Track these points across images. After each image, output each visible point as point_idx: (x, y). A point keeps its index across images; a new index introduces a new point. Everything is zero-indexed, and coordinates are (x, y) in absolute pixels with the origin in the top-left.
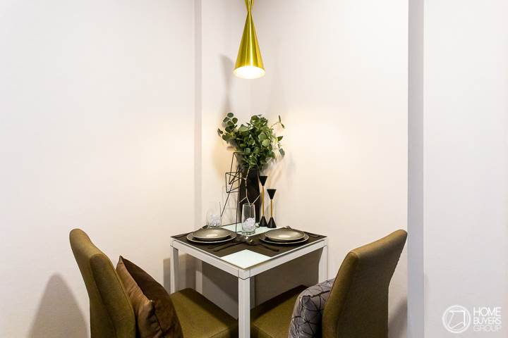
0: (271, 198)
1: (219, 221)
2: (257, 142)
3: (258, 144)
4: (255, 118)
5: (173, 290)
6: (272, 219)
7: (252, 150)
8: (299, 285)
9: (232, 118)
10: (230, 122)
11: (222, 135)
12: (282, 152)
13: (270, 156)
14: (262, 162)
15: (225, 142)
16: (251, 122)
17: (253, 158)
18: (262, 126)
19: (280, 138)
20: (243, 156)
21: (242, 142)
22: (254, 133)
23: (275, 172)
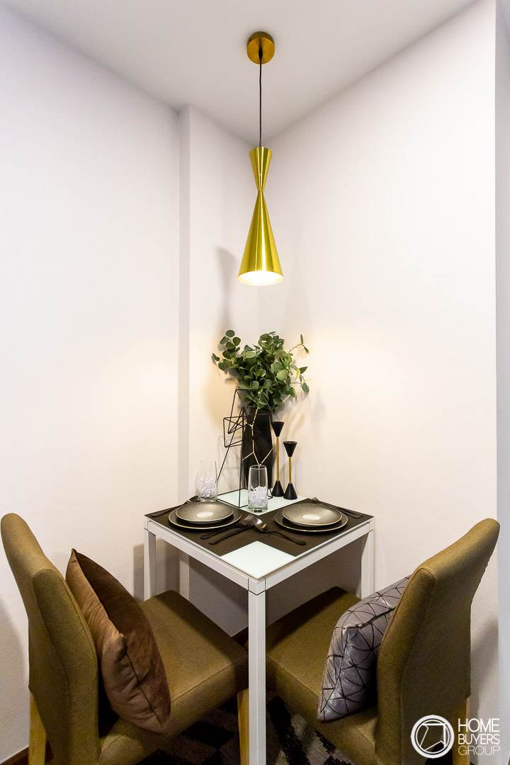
0: (290, 454)
1: (214, 490)
2: (268, 372)
3: (271, 376)
4: (266, 338)
5: (147, 595)
6: (290, 486)
7: (262, 383)
8: (333, 586)
9: (232, 339)
10: (229, 344)
11: (217, 362)
12: (306, 388)
13: (287, 394)
14: (275, 403)
15: (222, 372)
16: (260, 343)
17: (262, 395)
18: (276, 349)
19: (303, 370)
20: (248, 392)
21: (247, 373)
22: (265, 359)
23: (294, 417)
